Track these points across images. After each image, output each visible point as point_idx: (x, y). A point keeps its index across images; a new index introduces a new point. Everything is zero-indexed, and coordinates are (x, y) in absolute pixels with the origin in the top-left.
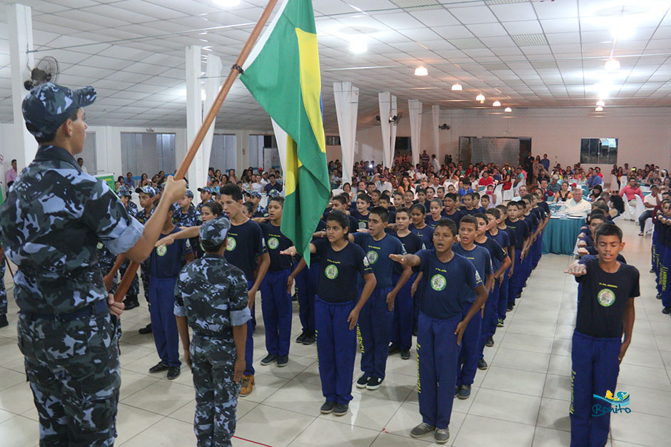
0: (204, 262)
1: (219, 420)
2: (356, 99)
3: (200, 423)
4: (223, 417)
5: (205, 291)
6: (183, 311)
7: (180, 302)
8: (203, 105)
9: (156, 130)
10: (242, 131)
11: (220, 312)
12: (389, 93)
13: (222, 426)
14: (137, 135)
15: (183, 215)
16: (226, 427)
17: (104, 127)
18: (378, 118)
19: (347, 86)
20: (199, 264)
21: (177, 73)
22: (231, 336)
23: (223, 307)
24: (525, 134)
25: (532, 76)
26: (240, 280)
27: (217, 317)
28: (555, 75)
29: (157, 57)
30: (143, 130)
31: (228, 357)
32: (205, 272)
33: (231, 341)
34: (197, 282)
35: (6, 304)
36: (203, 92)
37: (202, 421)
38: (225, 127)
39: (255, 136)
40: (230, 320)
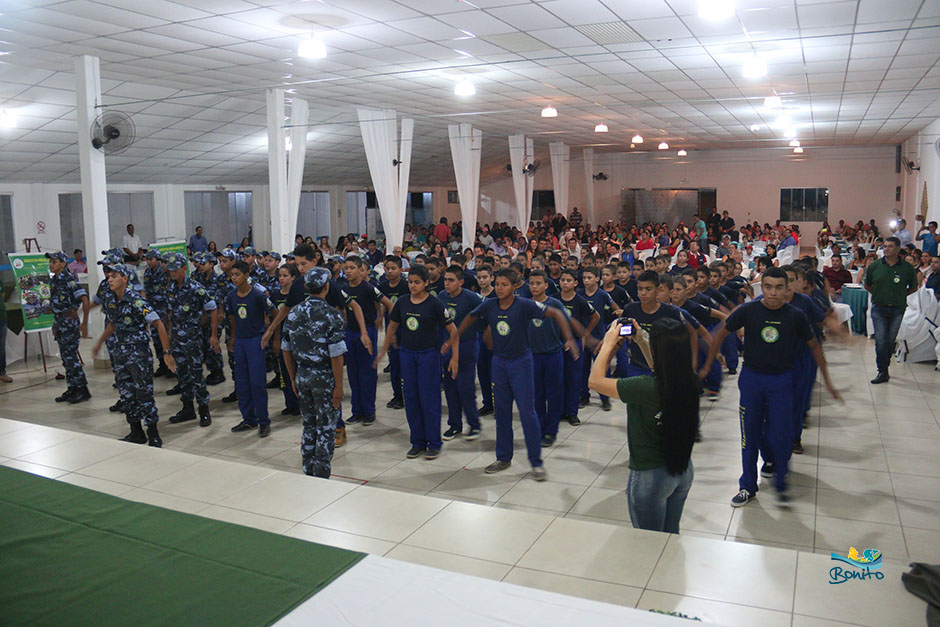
0: (307, 303)
1: (320, 441)
2: (478, 144)
3: (306, 444)
4: (323, 438)
5: (308, 328)
6: (289, 346)
7: (288, 339)
8: (288, 156)
9: (228, 187)
10: (336, 186)
11: (320, 345)
12: (522, 137)
13: (322, 446)
14: (205, 194)
15: (271, 278)
16: (326, 447)
17: (164, 186)
18: (509, 168)
19: (466, 129)
20: (304, 305)
21: (256, 118)
22: (330, 367)
23: (322, 340)
24: (706, 184)
25: (694, 113)
26: (336, 318)
27: (317, 348)
28: (721, 112)
29: (232, 102)
30: (212, 188)
31: (327, 385)
32: (308, 312)
33: (330, 371)
34: (302, 320)
35: (84, 375)
36: (287, 139)
37: (308, 442)
38: (315, 183)
39: (354, 194)
40: (328, 353)
